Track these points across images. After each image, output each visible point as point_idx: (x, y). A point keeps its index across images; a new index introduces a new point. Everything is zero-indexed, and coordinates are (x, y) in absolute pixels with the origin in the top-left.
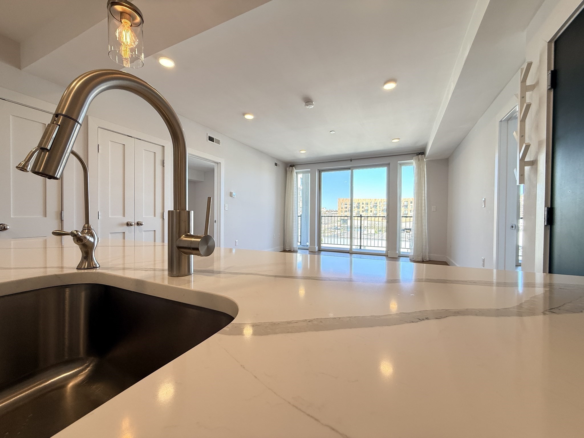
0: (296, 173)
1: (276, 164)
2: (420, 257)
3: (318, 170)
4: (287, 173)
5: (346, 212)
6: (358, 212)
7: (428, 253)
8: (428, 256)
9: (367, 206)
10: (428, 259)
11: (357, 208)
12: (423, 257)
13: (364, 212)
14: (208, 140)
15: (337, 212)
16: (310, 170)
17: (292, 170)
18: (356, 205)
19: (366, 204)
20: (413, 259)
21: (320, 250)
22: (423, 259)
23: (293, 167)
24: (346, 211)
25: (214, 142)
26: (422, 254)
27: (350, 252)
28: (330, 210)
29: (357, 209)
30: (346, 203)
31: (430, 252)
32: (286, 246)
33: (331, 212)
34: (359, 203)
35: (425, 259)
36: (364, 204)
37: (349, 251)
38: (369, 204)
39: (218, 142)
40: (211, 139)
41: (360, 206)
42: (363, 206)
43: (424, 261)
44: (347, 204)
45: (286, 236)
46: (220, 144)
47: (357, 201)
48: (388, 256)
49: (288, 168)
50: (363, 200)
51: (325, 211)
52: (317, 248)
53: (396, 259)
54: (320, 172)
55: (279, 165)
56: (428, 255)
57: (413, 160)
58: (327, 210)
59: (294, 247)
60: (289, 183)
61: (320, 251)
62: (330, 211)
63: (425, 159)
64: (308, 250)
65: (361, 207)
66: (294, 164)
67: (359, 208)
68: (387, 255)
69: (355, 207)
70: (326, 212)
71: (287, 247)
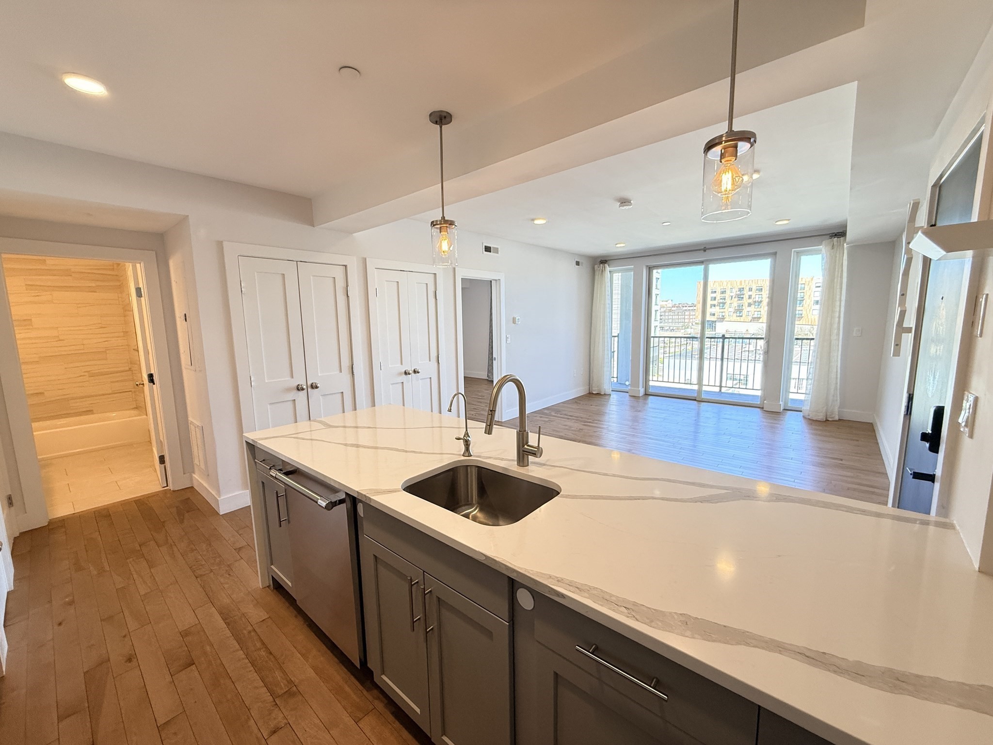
0: (610, 272)
1: (578, 263)
2: (821, 414)
3: (647, 266)
4: (596, 274)
5: (713, 307)
6: (739, 306)
7: (839, 408)
8: (837, 413)
9: (760, 293)
10: (837, 418)
11: (736, 299)
12: (828, 414)
13: (753, 306)
14: (484, 251)
15: (695, 306)
16: (633, 266)
17: (604, 269)
18: (735, 293)
19: (757, 290)
20: (809, 416)
21: (647, 394)
22: (826, 418)
23: (605, 265)
24: (715, 306)
25: (490, 252)
26: (825, 408)
27: (696, 399)
28: (680, 304)
29: (738, 300)
30: (714, 290)
31: (842, 405)
32: (592, 386)
33: (683, 307)
34: (743, 288)
35: (831, 418)
36: (754, 288)
37: (696, 397)
38: (763, 290)
39: (496, 251)
40: (488, 249)
41: (743, 295)
42: (750, 293)
43: (828, 420)
44: (715, 292)
45: (593, 371)
46: (498, 253)
47: (738, 284)
48: (763, 408)
49: (596, 266)
50: (752, 281)
51: (671, 305)
52: (642, 391)
53: (778, 414)
54: (650, 269)
55: (582, 263)
56: (837, 411)
57: (821, 247)
58: (675, 305)
59: (605, 389)
60: (599, 292)
61: (647, 396)
62: (680, 306)
63: (845, 244)
64: (628, 392)
65: (747, 297)
66: (607, 259)
67: (743, 298)
68: (761, 407)
69: (733, 297)
70: (673, 309)
71: (594, 389)
